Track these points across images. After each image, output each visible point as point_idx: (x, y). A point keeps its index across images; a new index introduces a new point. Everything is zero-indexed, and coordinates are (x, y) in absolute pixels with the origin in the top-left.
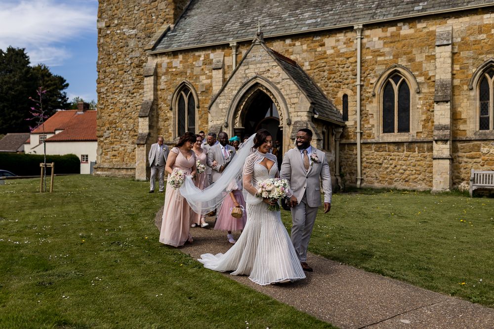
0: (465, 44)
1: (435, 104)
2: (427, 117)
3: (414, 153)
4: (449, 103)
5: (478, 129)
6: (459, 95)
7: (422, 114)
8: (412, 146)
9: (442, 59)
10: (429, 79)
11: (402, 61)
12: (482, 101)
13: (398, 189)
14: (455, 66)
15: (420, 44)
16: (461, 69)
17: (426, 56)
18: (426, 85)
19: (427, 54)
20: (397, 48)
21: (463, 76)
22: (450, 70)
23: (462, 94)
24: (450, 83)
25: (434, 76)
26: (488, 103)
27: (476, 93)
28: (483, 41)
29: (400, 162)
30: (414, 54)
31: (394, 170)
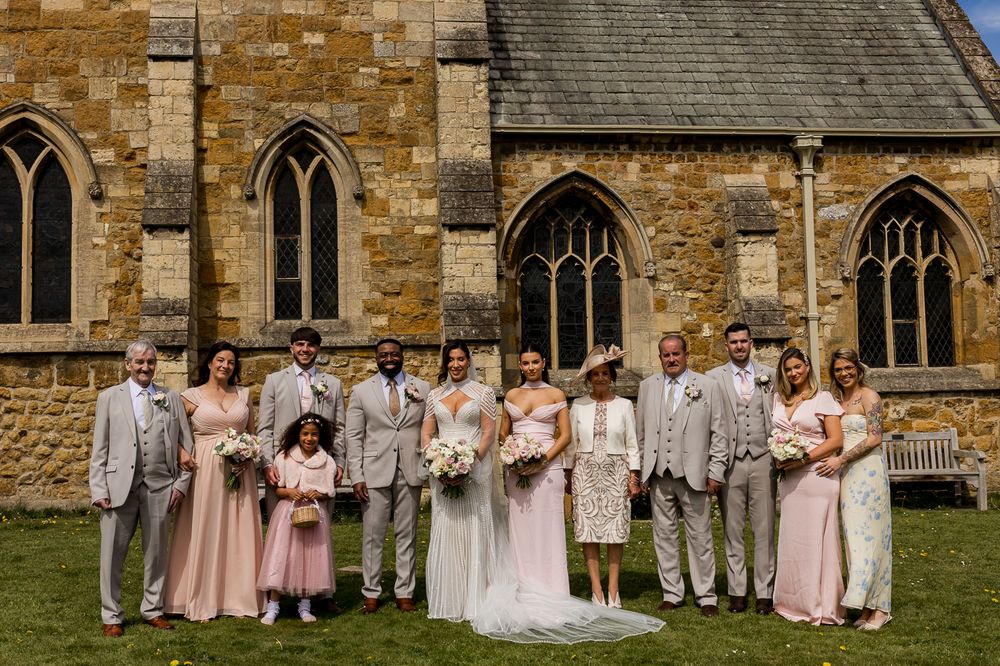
0: (231, 61)
1: (146, 235)
2: (125, 276)
3: (84, 390)
4: (186, 235)
5: (270, 317)
6: (218, 212)
7: (109, 265)
8: (75, 365)
9: (166, 101)
10: (131, 157)
11: (45, 93)
12: (283, 234)
13: (29, 508)
14: (206, 125)
15: (101, 48)
16: (222, 134)
17: (120, 86)
18: (119, 176)
19: (122, 81)
20: (29, 52)
21: (227, 158)
22: (190, 134)
23: (224, 210)
24: (191, 172)
25: (144, 149)
26: (296, 241)
27: (263, 211)
28: (281, 62)
29: (38, 420)
30: (84, 77)
31: (19, 445)
